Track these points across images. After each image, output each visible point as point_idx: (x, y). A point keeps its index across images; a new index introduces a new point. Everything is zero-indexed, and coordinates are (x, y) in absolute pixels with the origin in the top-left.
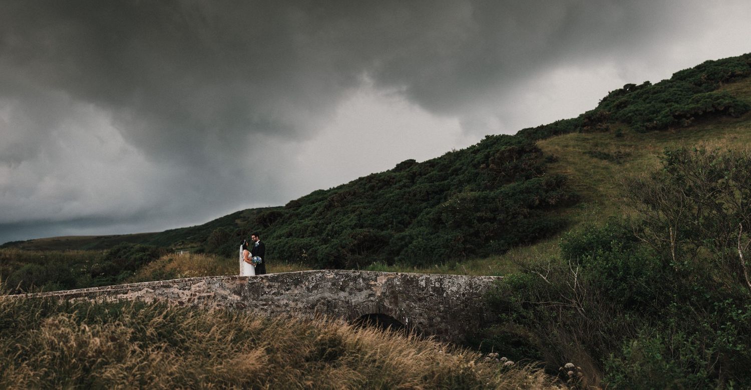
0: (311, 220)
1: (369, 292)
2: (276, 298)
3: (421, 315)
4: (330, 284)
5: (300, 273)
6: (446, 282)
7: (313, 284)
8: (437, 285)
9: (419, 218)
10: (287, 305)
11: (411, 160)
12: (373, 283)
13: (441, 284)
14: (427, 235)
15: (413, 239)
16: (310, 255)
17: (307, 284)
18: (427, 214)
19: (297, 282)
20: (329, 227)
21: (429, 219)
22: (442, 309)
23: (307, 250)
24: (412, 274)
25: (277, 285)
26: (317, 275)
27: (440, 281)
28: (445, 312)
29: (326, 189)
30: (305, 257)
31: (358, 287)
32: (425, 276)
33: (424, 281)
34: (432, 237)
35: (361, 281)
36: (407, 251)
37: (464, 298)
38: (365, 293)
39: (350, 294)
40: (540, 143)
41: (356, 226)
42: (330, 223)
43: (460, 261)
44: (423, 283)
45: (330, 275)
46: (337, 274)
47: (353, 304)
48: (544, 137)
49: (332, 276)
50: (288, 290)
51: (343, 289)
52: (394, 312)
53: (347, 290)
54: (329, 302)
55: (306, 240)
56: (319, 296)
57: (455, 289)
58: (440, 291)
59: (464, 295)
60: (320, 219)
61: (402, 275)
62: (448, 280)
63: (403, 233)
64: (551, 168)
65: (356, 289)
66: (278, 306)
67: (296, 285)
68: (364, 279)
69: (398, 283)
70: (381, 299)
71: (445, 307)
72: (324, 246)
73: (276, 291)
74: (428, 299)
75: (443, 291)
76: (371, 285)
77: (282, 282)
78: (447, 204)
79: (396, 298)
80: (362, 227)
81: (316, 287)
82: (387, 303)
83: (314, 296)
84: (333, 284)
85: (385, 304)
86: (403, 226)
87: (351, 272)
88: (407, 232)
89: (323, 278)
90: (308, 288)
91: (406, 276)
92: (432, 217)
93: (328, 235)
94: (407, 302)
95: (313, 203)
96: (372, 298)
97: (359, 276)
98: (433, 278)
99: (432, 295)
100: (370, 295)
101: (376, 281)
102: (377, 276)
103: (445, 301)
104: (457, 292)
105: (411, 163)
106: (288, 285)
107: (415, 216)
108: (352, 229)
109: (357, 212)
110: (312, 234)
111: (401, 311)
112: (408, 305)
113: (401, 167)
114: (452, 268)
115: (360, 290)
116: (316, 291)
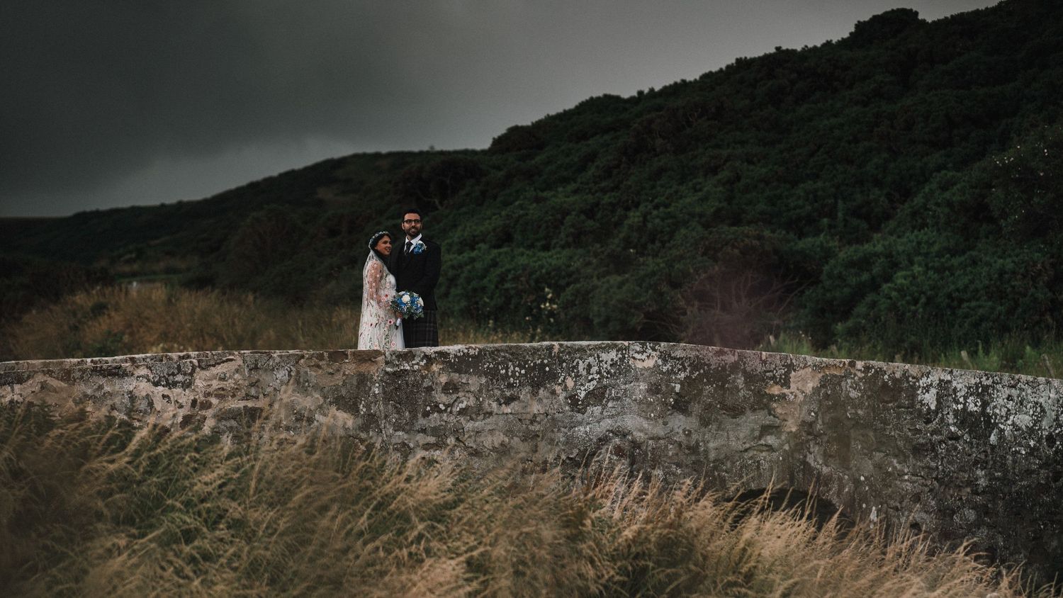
0: (575, 192)
1: (762, 418)
2: (469, 425)
3: (917, 498)
4: (643, 386)
6: (1000, 398)
7: (591, 386)
8: (972, 407)
9: (918, 200)
10: (503, 450)
11: (903, 11)
12: (776, 390)
13: (985, 404)
14: (939, 255)
15: (895, 266)
16: (566, 306)
17: (570, 383)
18: (944, 188)
19: (540, 378)
20: (634, 217)
21: (950, 204)
22: (983, 482)
23: (558, 290)
24: (898, 368)
25: (474, 382)
26: (604, 356)
27: (982, 393)
28: (990, 491)
30: (551, 313)
31: (729, 401)
32: (938, 375)
33: (933, 391)
34: (956, 261)
35: (740, 381)
36: (873, 305)
37: (1051, 452)
38: (752, 421)
39: (705, 422)
41: (718, 216)
42: (637, 205)
43: (1036, 343)
44: (930, 399)
45: (645, 359)
46: (665, 357)
47: (712, 455)
49: (650, 363)
50: (508, 400)
51: (681, 405)
52: (835, 488)
53: (696, 408)
54: (635, 444)
55: (555, 258)
56: (607, 424)
57: (1024, 420)
58: (979, 424)
59: (1051, 439)
60: (604, 191)
61: (867, 368)
62: (1007, 391)
63: (867, 247)
65: (724, 407)
66: (475, 452)
67: (536, 386)
68: (750, 378)
69: (854, 394)
71: (991, 478)
72: (615, 279)
73: (472, 401)
74: (942, 449)
75: (990, 426)
76: (771, 397)
77: (493, 374)
78: (1009, 158)
79: (844, 441)
80: (736, 221)
81: (597, 396)
82: (815, 459)
83: (591, 425)
84: (654, 389)
85: (810, 459)
86: (864, 225)
87: (709, 353)
88: (878, 244)
89: (621, 368)
90: (573, 399)
91: (880, 372)
92: (956, 198)
93: (628, 243)
94: (878, 456)
95: (583, 136)
96: (770, 440)
97: (735, 367)
98: (962, 381)
99: (955, 438)
100: (766, 430)
101: (786, 383)
102: (790, 367)
103: (994, 458)
104: (1031, 431)
105: (902, 20)
106: (510, 386)
107: (907, 194)
108: (706, 226)
109: (724, 174)
110: (578, 239)
111: (857, 482)
112: (879, 466)
113: (871, 32)
114: (1012, 364)
115: (736, 411)
116: (597, 410)
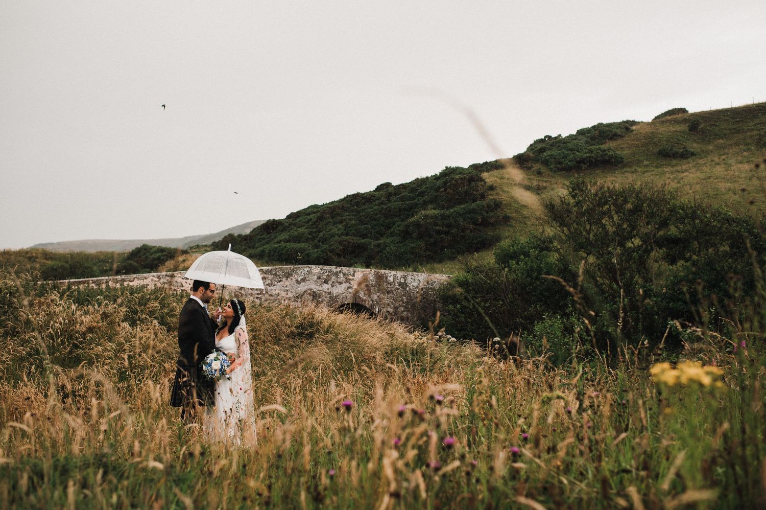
0: (306, 228)
1: (347, 285)
2: (269, 288)
3: (388, 305)
4: (316, 277)
5: (291, 268)
6: (409, 280)
7: (302, 277)
8: (402, 281)
9: (392, 229)
10: (278, 295)
11: (389, 183)
12: (351, 277)
13: (405, 280)
14: (398, 243)
15: (386, 246)
16: (303, 257)
17: (296, 276)
18: (398, 226)
19: (288, 275)
20: (321, 234)
21: (399, 230)
22: (405, 300)
23: (302, 253)
24: (383, 271)
25: (270, 277)
26: (305, 269)
27: (405, 277)
28: (407, 303)
29: (320, 204)
30: (300, 259)
31: (339, 281)
32: (393, 273)
33: (392, 277)
34: (401, 245)
35: (342, 275)
36: (381, 256)
37: (422, 292)
38: (345, 285)
39: (332, 286)
40: (485, 175)
41: (342, 234)
42: (322, 231)
43: (421, 265)
44: (391, 279)
45: (316, 269)
46: (322, 269)
47: (334, 295)
48: (488, 171)
49: (317, 271)
50: (280, 281)
51: (326, 282)
52: (367, 302)
53: (330, 282)
54: (314, 292)
55: (302, 245)
56: (306, 287)
57: (415, 284)
58: (404, 285)
59: (422, 289)
60: (314, 228)
61: (375, 271)
62: (411, 277)
63: (379, 241)
64: (491, 195)
65: (338, 282)
66: (271, 296)
67: (287, 278)
68: (344, 274)
69: (372, 278)
70: (357, 292)
71: (407, 299)
72: (316, 250)
73: (270, 282)
74: (394, 292)
75: (407, 286)
76: (350, 279)
77: (275, 275)
78: (413, 219)
79: (369, 290)
80: (347, 235)
81: (304, 280)
82: (361, 295)
83: (302, 287)
84: (319, 278)
85: (360, 295)
86: (379, 236)
87: (333, 268)
88: (381, 241)
89: (310, 272)
90: (297, 281)
91: (378, 272)
92: (402, 229)
93: (319, 241)
94: (378, 294)
95: (309, 214)
96: (350, 290)
97: (340, 272)
98: (399, 274)
99: (398, 289)
100: (349, 288)
101: (354, 276)
102: (355, 271)
103: (408, 295)
104: (417, 287)
105: (388, 185)
106: (280, 278)
107: (389, 228)
108: (339, 236)
109: (344, 223)
110: (307, 240)
111: (372, 301)
112: (378, 297)
113: (379, 188)
114: (415, 270)
115: (340, 283)
116: (304, 283)
